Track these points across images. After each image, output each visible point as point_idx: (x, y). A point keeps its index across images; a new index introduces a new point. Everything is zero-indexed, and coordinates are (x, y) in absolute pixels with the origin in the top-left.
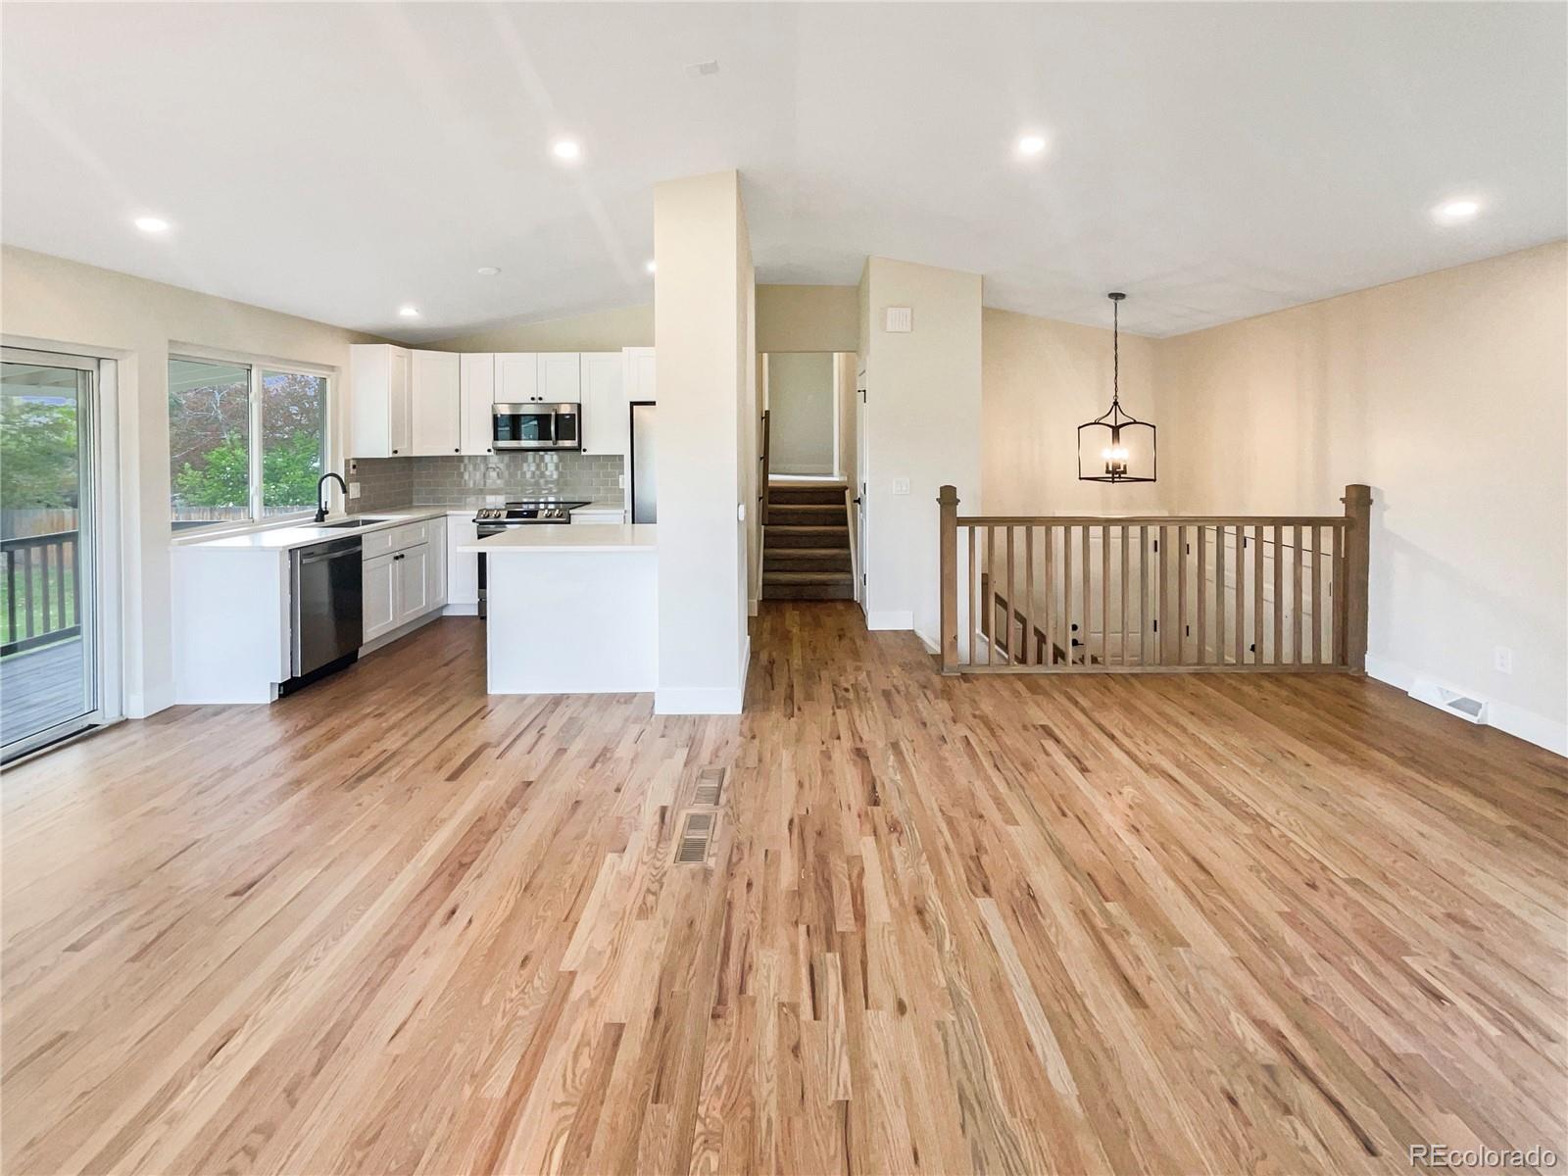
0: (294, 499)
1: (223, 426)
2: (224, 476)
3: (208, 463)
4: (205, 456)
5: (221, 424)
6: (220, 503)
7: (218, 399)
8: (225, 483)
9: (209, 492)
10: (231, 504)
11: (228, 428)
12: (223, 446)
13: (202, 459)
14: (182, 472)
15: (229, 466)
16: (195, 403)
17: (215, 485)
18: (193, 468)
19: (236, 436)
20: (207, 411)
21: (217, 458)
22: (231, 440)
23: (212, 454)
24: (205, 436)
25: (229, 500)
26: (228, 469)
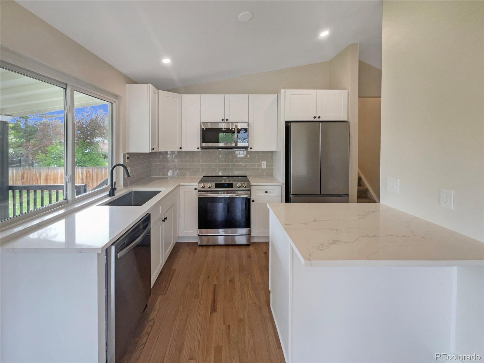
0: (79, 164)
1: (53, 138)
2: (53, 156)
3: (47, 151)
4: (46, 148)
5: (52, 137)
6: (51, 165)
7: (51, 128)
8: (53, 158)
9: (48, 161)
10: (56, 166)
11: (55, 138)
12: (53, 145)
13: (45, 149)
14: (38, 154)
15: (55, 152)
16: (43, 129)
17: (50, 159)
18: (42, 153)
19: (58, 141)
20: (47, 132)
21: (51, 149)
22: (56, 143)
23: (49, 148)
24: (46, 141)
25: (55, 164)
26: (55, 153)
